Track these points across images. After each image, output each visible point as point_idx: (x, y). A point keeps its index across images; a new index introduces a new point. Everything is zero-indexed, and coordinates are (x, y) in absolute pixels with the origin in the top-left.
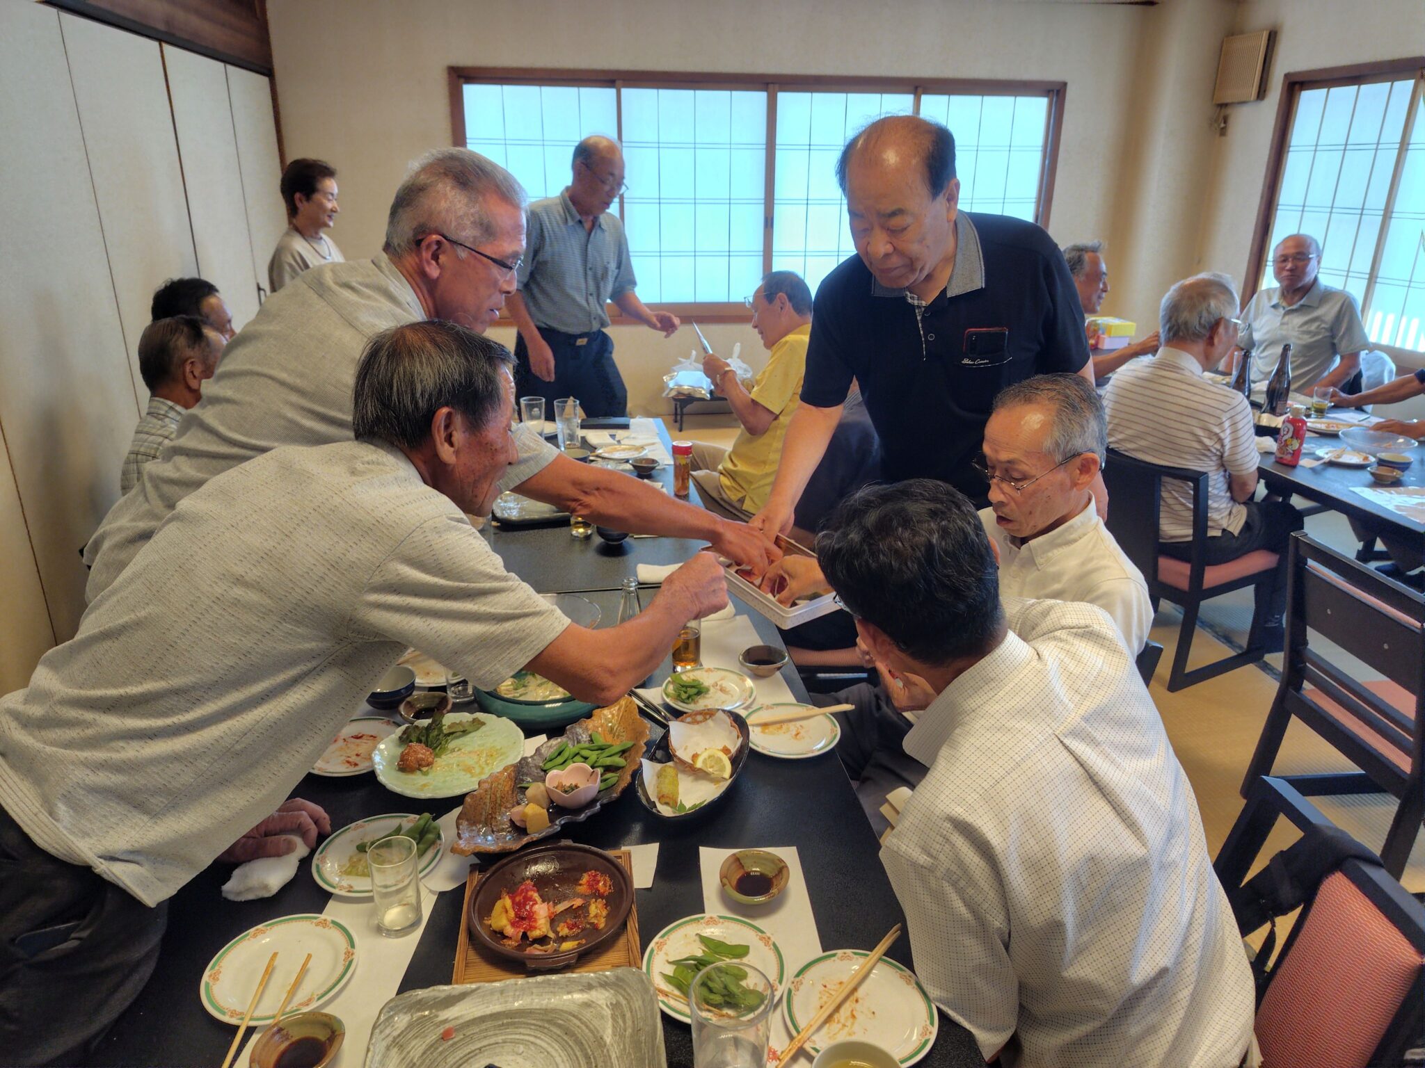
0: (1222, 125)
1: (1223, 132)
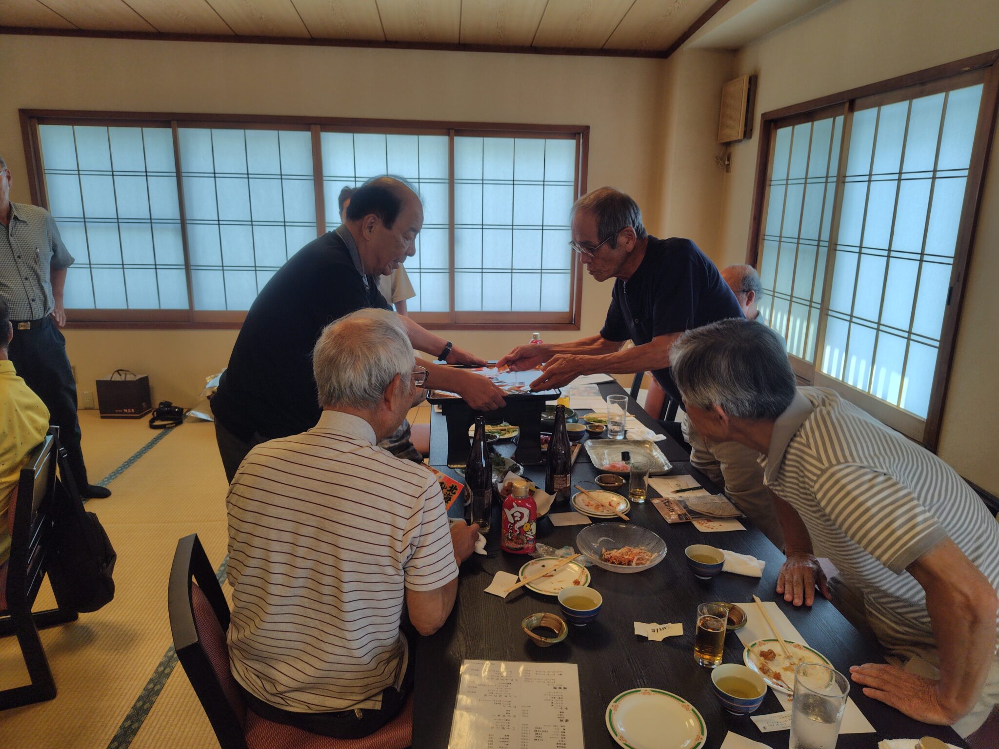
0: (727, 163)
1: (728, 168)
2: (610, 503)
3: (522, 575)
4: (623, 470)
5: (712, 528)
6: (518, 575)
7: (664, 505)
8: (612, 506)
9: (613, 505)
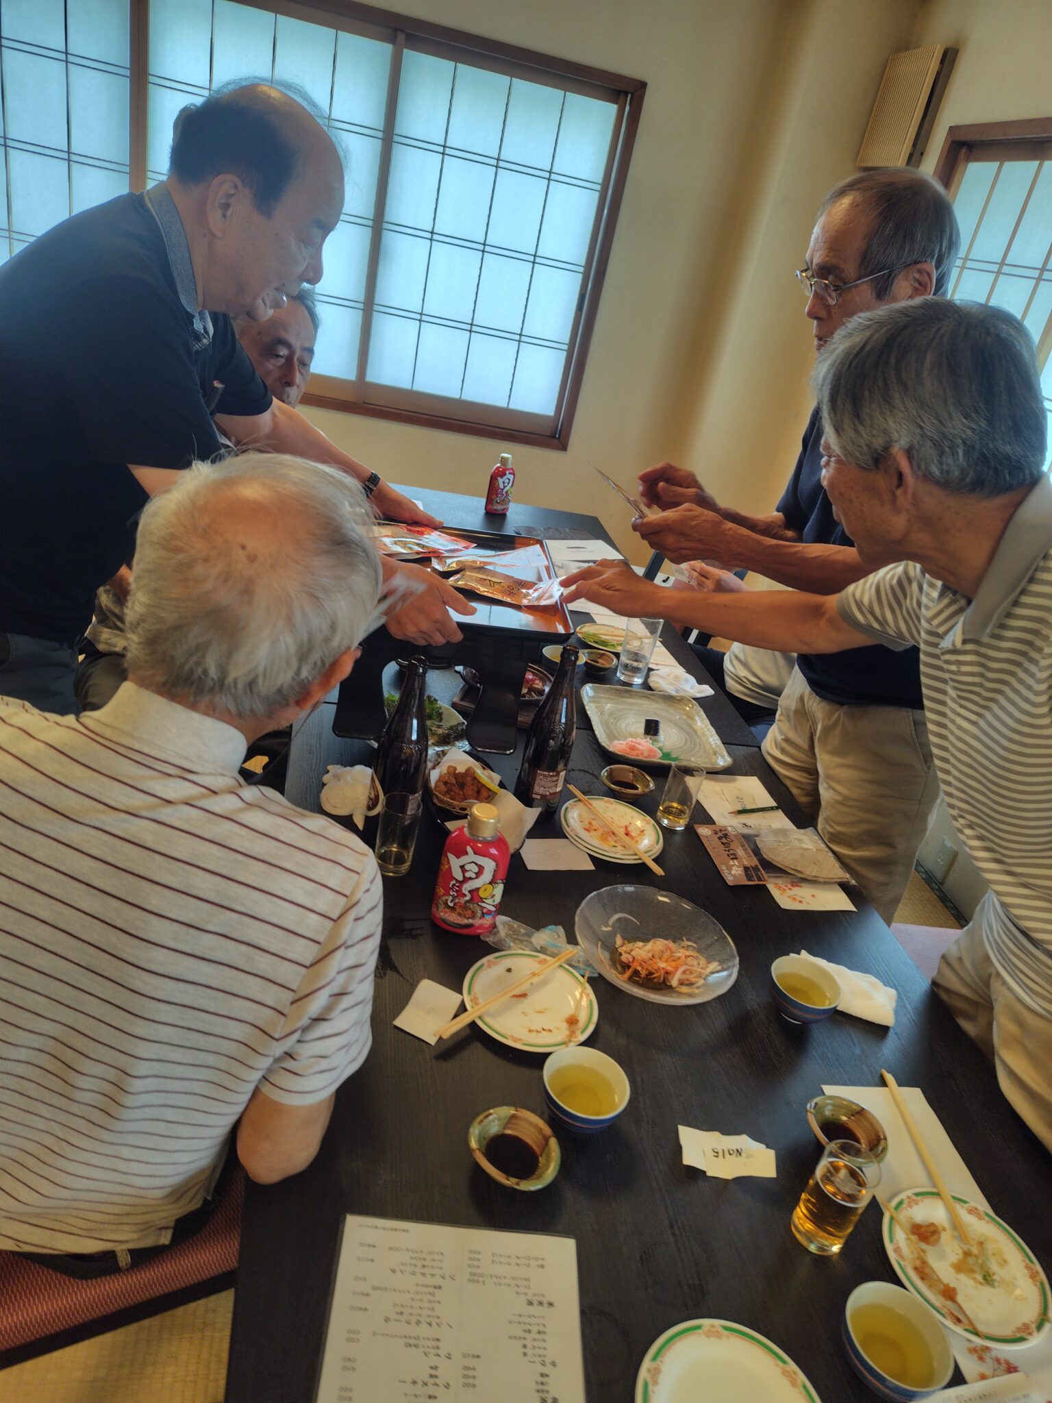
2: (626, 828)
3: (469, 993)
4: (649, 756)
5: (800, 902)
6: (461, 992)
7: (718, 842)
8: (632, 838)
9: (634, 834)
